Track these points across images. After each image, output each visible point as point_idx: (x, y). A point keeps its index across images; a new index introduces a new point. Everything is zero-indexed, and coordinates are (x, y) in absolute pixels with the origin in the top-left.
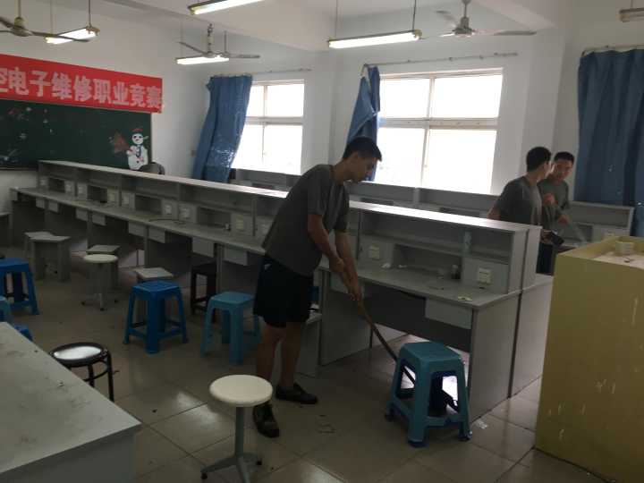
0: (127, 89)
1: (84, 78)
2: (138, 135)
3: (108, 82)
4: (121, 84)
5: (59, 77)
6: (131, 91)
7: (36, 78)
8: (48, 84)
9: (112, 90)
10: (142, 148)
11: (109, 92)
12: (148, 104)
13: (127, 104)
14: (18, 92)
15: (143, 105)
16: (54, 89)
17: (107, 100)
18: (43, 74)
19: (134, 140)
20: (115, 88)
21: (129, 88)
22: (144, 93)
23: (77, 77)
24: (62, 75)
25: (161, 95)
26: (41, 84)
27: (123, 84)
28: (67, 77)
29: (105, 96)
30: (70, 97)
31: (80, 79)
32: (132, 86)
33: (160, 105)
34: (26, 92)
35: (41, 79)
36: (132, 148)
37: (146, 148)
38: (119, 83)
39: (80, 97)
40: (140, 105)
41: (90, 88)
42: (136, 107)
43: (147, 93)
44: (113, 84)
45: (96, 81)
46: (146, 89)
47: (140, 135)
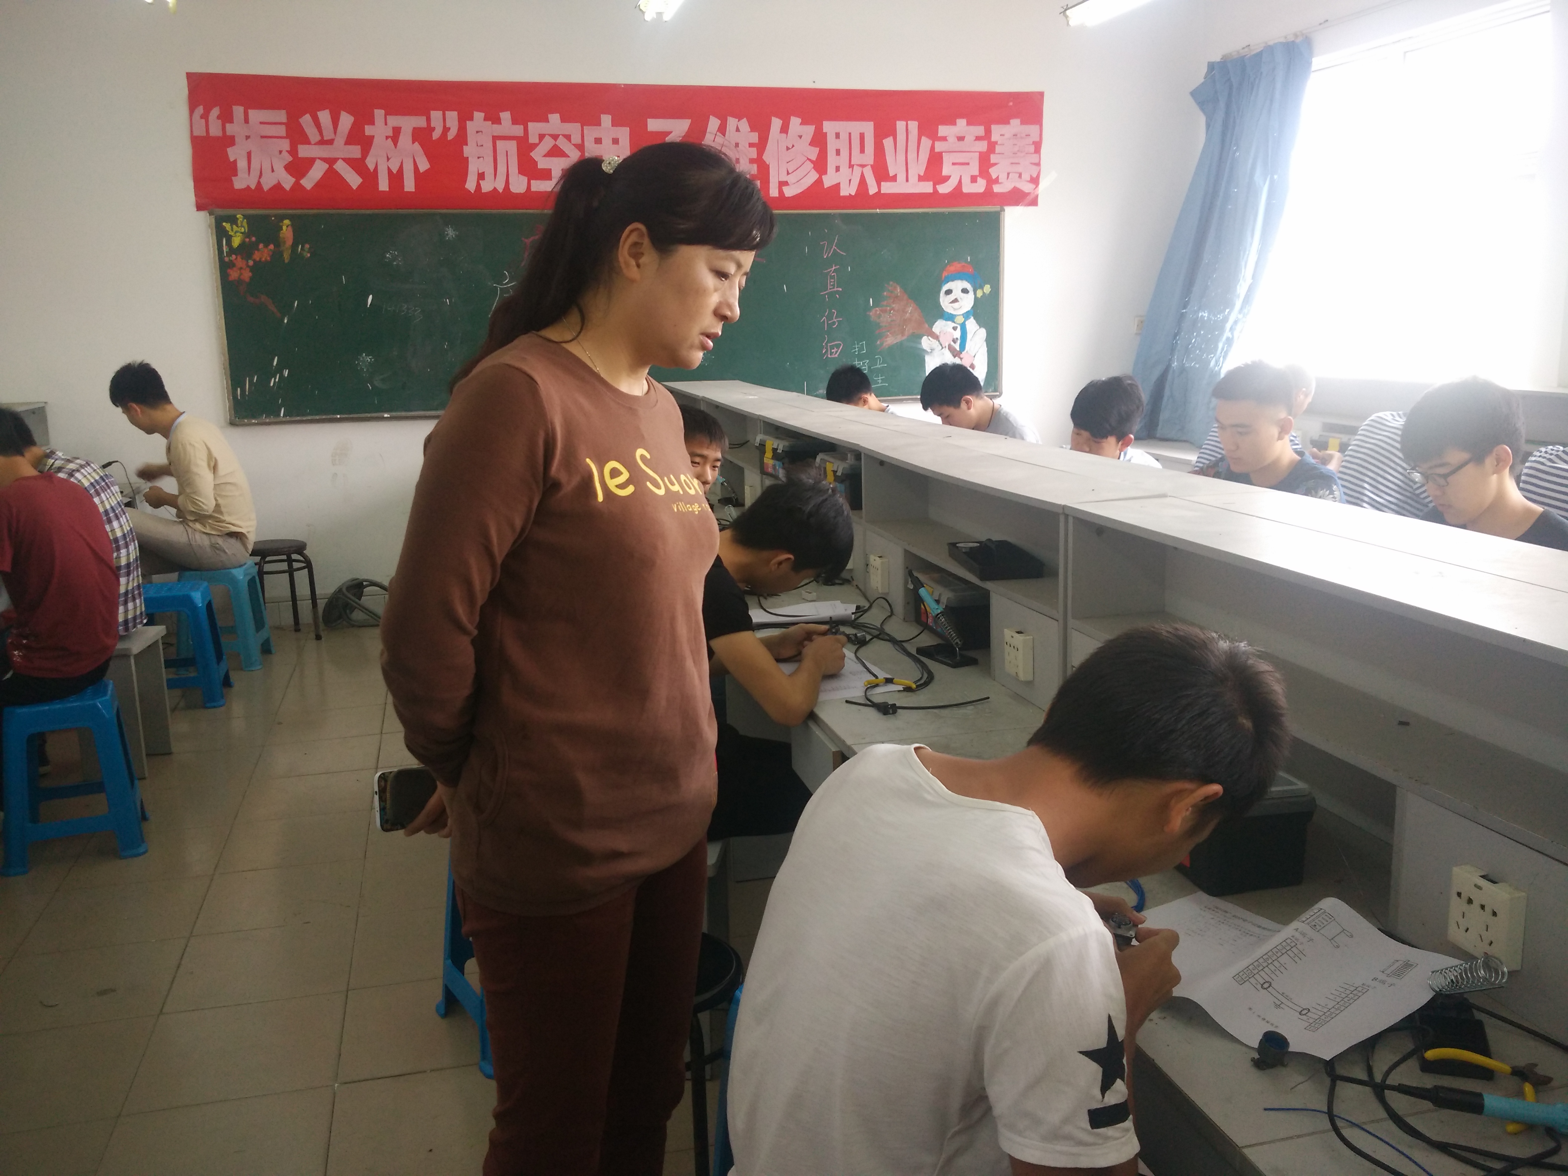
0: (926, 142)
1: (795, 121)
2: (957, 286)
3: (868, 128)
4: (907, 128)
6: (939, 147)
9: (879, 151)
10: (971, 324)
11: (869, 157)
12: (992, 182)
13: (927, 188)
15: (980, 187)
17: (863, 181)
19: (945, 302)
20: (888, 143)
21: (935, 137)
22: (983, 146)
23: (776, 123)
24: (732, 122)
25: (1037, 147)
27: (913, 125)
28: (744, 124)
29: (857, 171)
31: (785, 129)
32: (943, 130)
33: (1035, 181)
36: (939, 326)
37: (981, 323)
38: (900, 125)
39: (783, 184)
40: (968, 188)
41: (814, 153)
42: (957, 195)
43: (992, 147)
44: (885, 131)
45: (829, 127)
46: (988, 132)
47: (967, 285)
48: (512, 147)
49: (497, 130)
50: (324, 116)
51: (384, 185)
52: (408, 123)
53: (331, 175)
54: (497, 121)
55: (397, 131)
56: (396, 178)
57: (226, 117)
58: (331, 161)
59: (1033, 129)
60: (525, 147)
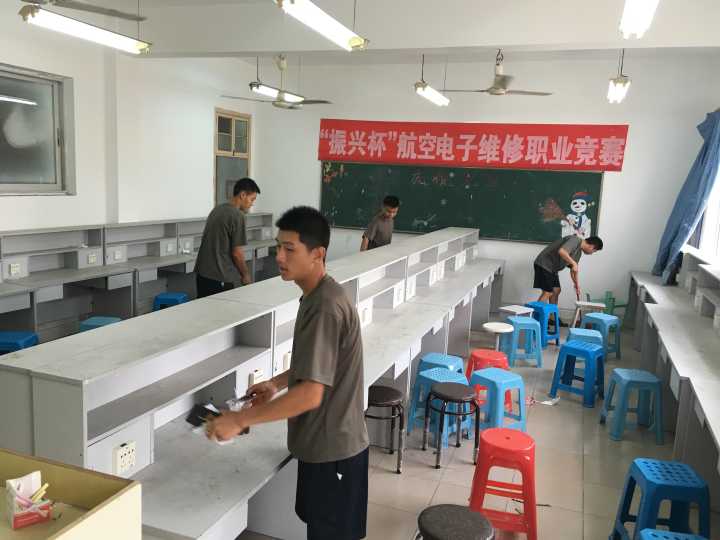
0: (571, 145)
1: (516, 137)
2: (579, 201)
3: (546, 139)
4: (562, 140)
5: (487, 139)
6: (577, 146)
7: (463, 142)
8: (475, 147)
9: (550, 147)
11: (545, 150)
12: (599, 161)
13: (570, 162)
14: (445, 158)
15: (594, 162)
16: (481, 152)
17: (541, 160)
18: (471, 138)
19: (573, 207)
20: (554, 144)
21: (575, 143)
22: (597, 147)
23: (508, 137)
24: (491, 136)
25: (623, 147)
26: (467, 148)
27: (566, 139)
28: (496, 138)
29: (540, 155)
30: (497, 159)
31: (512, 139)
32: (578, 140)
33: (621, 161)
34: (452, 158)
35: (468, 143)
37: (589, 217)
38: (560, 138)
39: (509, 159)
40: (588, 163)
41: (522, 147)
42: (583, 166)
43: (601, 147)
44: (553, 139)
45: (530, 138)
46: (600, 141)
47: (583, 201)
48: (413, 144)
49: (409, 138)
50: (357, 133)
51: (372, 154)
52: (382, 135)
53: (357, 151)
54: (409, 135)
55: (378, 138)
56: (376, 153)
57: (330, 132)
58: (357, 147)
59: (622, 141)
60: (417, 143)
